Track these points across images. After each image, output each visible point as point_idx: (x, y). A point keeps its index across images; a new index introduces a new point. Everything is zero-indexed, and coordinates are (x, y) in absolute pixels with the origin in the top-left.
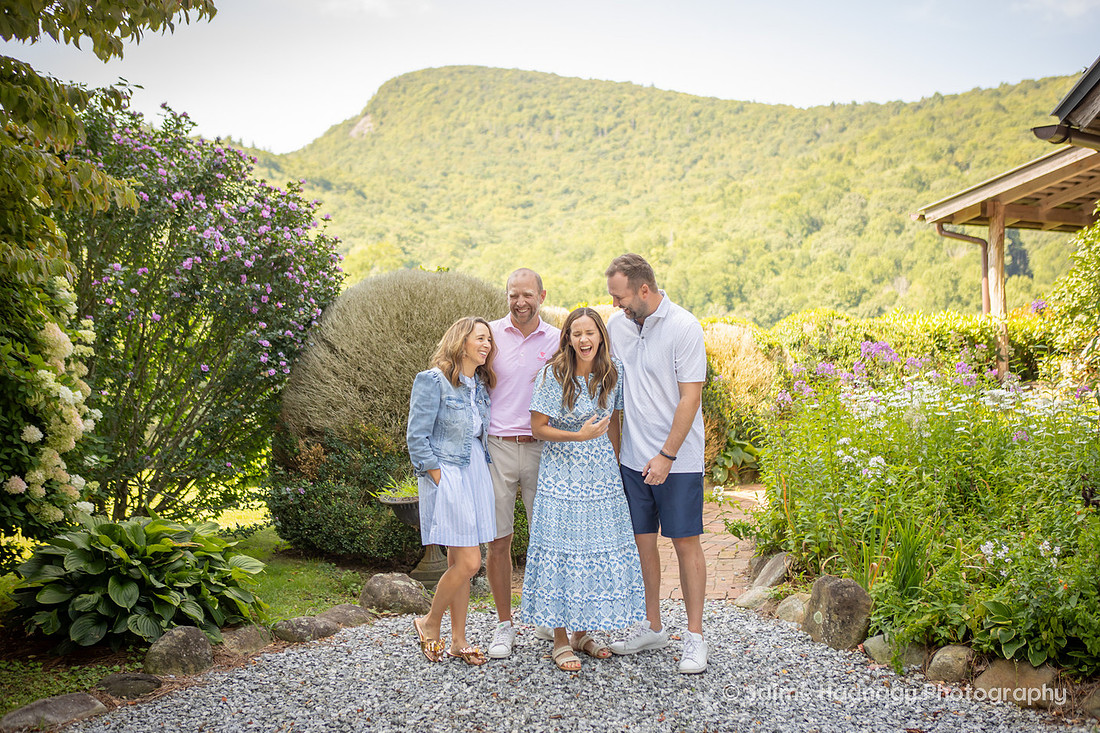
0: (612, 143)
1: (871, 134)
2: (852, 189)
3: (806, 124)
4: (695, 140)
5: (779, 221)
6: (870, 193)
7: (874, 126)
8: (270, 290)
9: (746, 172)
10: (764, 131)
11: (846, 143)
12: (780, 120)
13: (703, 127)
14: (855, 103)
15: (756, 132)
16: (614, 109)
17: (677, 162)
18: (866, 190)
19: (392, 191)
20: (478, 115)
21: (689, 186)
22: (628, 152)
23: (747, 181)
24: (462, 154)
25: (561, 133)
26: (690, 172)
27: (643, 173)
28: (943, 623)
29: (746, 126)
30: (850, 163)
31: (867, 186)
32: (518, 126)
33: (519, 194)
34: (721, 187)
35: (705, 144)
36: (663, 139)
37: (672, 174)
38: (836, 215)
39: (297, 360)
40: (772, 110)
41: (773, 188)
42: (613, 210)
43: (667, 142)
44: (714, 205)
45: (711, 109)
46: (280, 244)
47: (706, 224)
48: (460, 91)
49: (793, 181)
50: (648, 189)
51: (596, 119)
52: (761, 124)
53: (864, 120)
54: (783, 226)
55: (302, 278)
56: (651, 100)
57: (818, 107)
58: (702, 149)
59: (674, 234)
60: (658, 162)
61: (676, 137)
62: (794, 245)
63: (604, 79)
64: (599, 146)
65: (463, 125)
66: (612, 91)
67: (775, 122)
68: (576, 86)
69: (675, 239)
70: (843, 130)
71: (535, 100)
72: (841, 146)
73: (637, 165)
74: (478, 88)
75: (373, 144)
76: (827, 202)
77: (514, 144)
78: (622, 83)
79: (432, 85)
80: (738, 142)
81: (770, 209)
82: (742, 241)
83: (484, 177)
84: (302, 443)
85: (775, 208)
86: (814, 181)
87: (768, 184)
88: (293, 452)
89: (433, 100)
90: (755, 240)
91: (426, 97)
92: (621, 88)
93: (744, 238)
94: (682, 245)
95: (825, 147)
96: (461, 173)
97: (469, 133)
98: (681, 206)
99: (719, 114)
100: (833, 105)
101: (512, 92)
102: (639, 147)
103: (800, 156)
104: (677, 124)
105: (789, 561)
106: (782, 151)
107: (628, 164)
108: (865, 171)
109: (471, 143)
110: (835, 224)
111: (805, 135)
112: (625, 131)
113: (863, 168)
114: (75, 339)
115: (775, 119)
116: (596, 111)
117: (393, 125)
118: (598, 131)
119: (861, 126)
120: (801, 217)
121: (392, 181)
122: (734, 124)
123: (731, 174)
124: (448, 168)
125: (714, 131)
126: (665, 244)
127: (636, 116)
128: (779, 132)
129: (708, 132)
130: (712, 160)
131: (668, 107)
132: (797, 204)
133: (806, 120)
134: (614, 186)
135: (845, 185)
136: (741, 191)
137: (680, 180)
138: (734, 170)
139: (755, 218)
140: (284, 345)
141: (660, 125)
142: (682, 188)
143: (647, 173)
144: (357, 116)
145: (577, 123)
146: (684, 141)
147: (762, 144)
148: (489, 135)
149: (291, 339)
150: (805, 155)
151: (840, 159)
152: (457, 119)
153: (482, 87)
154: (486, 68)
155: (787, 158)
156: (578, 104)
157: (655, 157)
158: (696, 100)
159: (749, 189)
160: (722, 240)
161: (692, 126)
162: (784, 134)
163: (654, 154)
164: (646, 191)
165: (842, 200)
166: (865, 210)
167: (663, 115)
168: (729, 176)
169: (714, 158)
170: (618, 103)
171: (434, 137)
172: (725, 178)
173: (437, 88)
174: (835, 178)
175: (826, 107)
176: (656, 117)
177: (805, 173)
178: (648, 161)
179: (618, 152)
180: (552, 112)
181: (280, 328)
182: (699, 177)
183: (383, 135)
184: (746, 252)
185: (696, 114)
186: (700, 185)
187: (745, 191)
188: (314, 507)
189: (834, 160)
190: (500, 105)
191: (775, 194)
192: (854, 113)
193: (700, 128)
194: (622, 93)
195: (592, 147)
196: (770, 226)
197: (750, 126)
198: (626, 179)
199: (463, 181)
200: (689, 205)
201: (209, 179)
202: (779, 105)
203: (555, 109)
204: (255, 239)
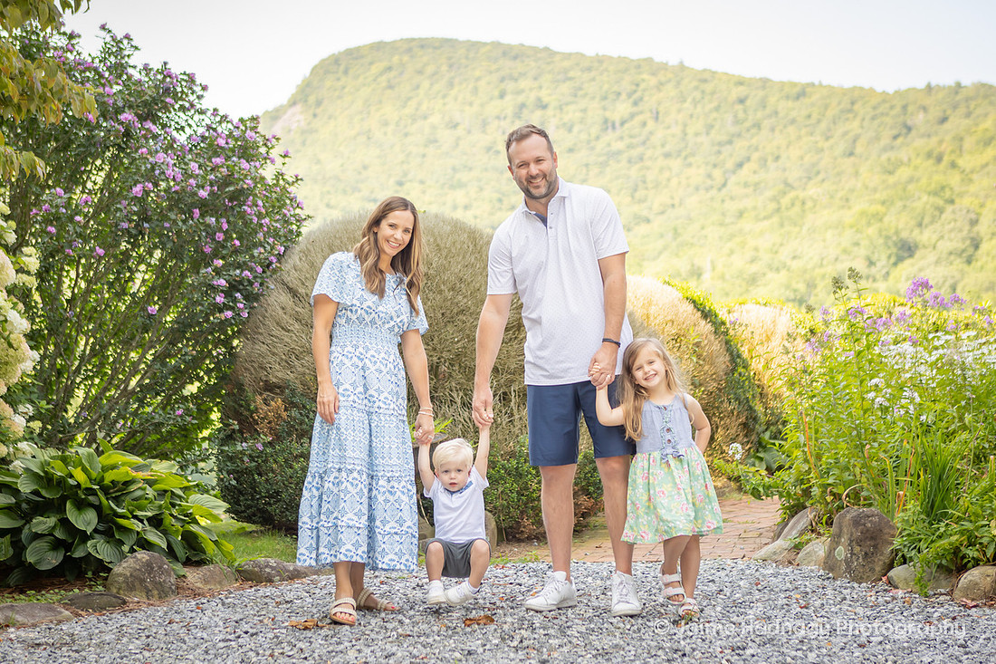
0: (627, 141)
1: (982, 127)
2: (957, 201)
3: (893, 112)
4: (739, 135)
5: (857, 244)
6: (982, 206)
7: (986, 115)
8: (225, 226)
9: (810, 178)
10: (834, 123)
11: (948, 138)
12: (856, 107)
13: (750, 118)
14: (959, 85)
15: (823, 125)
16: (629, 95)
17: (715, 166)
18: (976, 202)
19: (328, 206)
20: (444, 104)
21: (732, 198)
22: (649, 153)
23: (813, 190)
24: (424, 156)
25: (558, 127)
26: (733, 179)
27: (669, 180)
28: (971, 544)
29: (809, 116)
30: (953, 165)
31: (977, 196)
32: (498, 118)
33: (500, 209)
34: (774, 199)
35: (754, 141)
36: (697, 134)
37: (709, 182)
38: (935, 237)
39: (255, 304)
40: (844, 94)
41: (847, 200)
42: (629, 230)
43: (702, 139)
44: (766, 223)
45: (761, 93)
46: (236, 176)
47: (756, 249)
48: (420, 72)
49: (875, 190)
50: (676, 202)
51: (604, 109)
52: (830, 113)
53: (972, 106)
54: (863, 252)
55: (260, 216)
56: (679, 83)
57: (908, 90)
58: (749, 147)
59: (712, 262)
60: (690, 165)
61: (713, 132)
62: (878, 277)
63: (615, 55)
64: (609, 145)
65: (425, 118)
66: (626, 70)
67: (850, 111)
68: (577, 64)
69: (714, 269)
70: (944, 120)
71: (523, 84)
72: (941, 142)
73: (661, 170)
74: (444, 68)
75: (304, 143)
76: (923, 218)
77: (495, 142)
78: (638, 60)
79: (385, 64)
80: (799, 138)
81: (843, 228)
82: (805, 271)
83: (452, 187)
84: (259, 399)
85: (851, 227)
86: (904, 190)
87: (840, 194)
88: (249, 410)
89: (384, 84)
90: (822, 271)
91: (374, 80)
92: (639, 67)
93: (809, 267)
94: (722, 277)
95: (919, 143)
96: (422, 182)
97: (434, 127)
98: (721, 224)
99: (772, 100)
100: (929, 88)
101: (491, 73)
102: (663, 146)
103: (884, 157)
104: (715, 115)
105: (814, 513)
106: (859, 149)
107: (648, 168)
108: (975, 177)
109: (436, 141)
110: (934, 247)
111: (891, 128)
112: (644, 124)
113: (972, 172)
114: (18, 267)
115: (849, 106)
116: (605, 98)
117: (330, 118)
118: (608, 125)
119: (968, 115)
120: (887, 238)
121: (329, 192)
122: (793, 114)
123: (790, 181)
124: (405, 174)
125: (766, 124)
126: (699, 275)
127: (659, 103)
128: (856, 124)
129: (758, 126)
130: (763, 162)
131: (703, 92)
132: (881, 220)
133: (892, 107)
134: (630, 199)
135: (948, 194)
136: (803, 203)
137: (720, 190)
138: (794, 175)
139: (824, 241)
140: (241, 287)
141: (691, 116)
142: (723, 201)
143: (674, 181)
144: (281, 106)
145: (578, 115)
146: (724, 138)
147: (831, 141)
148: (460, 131)
149: (249, 281)
150: (892, 155)
151: (939, 159)
152: (417, 109)
153: (451, 66)
154: (456, 40)
155: (867, 159)
156: (580, 89)
157: (686, 158)
158: (740, 82)
159: (815, 202)
160: (778, 270)
161: (735, 116)
162: (862, 127)
163: (684, 154)
164: (673, 206)
165: (944, 216)
166: (976, 229)
167: (695, 103)
168: (787, 184)
169: (766, 161)
170: (634, 88)
171: (385, 134)
172: (782, 186)
173: (390, 69)
174: (933, 186)
175: (921, 90)
176: (687, 105)
177: (891, 180)
178: (676, 164)
179: (635, 153)
180: (546, 100)
181: (238, 268)
182: (746, 185)
183: (316, 131)
184: (811, 285)
185: (742, 101)
186: (747, 196)
187: (809, 204)
188: (273, 471)
189: (931, 161)
190: (475, 91)
191: (849, 208)
192: (958, 98)
193: (746, 119)
194: (640, 73)
195: (600, 145)
196: (845, 251)
197: (815, 116)
198: (647, 188)
199: (424, 192)
200: (732, 223)
201: (157, 104)
202: (854, 88)
203: (550, 95)
204: (209, 169)
